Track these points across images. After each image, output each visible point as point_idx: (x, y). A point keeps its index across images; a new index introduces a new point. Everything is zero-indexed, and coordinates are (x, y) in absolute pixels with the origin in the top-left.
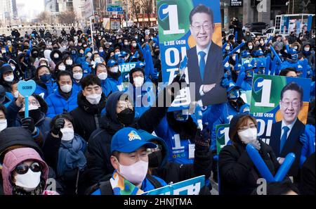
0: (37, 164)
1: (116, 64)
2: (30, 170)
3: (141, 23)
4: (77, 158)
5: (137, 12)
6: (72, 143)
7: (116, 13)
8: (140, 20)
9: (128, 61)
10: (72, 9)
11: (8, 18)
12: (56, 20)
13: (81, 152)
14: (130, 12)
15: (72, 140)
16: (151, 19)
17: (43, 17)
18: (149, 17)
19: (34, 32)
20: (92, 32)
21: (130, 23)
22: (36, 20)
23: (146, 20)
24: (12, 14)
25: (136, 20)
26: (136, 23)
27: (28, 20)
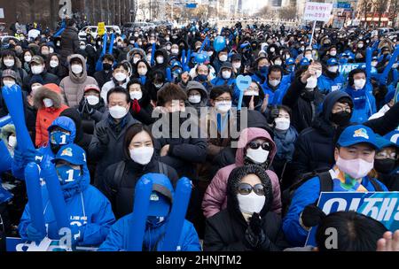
0: (267, 144)
1: (336, 64)
2: (260, 148)
3: (368, 22)
4: (287, 150)
5: (366, 10)
6: (285, 134)
7: (343, 9)
8: (369, 19)
9: (351, 61)
10: (295, 4)
11: (233, 11)
12: (277, 15)
13: (292, 145)
14: (358, 9)
15: (287, 131)
16: (382, 19)
17: (264, 12)
18: (380, 16)
19: (255, 26)
20: (313, 29)
21: (356, 22)
22: (257, 14)
23: (376, 19)
24: (236, 8)
25: (363, 19)
26: (363, 22)
27: (250, 14)
